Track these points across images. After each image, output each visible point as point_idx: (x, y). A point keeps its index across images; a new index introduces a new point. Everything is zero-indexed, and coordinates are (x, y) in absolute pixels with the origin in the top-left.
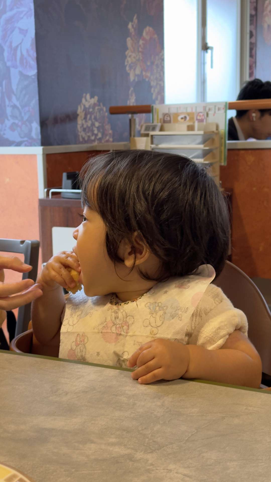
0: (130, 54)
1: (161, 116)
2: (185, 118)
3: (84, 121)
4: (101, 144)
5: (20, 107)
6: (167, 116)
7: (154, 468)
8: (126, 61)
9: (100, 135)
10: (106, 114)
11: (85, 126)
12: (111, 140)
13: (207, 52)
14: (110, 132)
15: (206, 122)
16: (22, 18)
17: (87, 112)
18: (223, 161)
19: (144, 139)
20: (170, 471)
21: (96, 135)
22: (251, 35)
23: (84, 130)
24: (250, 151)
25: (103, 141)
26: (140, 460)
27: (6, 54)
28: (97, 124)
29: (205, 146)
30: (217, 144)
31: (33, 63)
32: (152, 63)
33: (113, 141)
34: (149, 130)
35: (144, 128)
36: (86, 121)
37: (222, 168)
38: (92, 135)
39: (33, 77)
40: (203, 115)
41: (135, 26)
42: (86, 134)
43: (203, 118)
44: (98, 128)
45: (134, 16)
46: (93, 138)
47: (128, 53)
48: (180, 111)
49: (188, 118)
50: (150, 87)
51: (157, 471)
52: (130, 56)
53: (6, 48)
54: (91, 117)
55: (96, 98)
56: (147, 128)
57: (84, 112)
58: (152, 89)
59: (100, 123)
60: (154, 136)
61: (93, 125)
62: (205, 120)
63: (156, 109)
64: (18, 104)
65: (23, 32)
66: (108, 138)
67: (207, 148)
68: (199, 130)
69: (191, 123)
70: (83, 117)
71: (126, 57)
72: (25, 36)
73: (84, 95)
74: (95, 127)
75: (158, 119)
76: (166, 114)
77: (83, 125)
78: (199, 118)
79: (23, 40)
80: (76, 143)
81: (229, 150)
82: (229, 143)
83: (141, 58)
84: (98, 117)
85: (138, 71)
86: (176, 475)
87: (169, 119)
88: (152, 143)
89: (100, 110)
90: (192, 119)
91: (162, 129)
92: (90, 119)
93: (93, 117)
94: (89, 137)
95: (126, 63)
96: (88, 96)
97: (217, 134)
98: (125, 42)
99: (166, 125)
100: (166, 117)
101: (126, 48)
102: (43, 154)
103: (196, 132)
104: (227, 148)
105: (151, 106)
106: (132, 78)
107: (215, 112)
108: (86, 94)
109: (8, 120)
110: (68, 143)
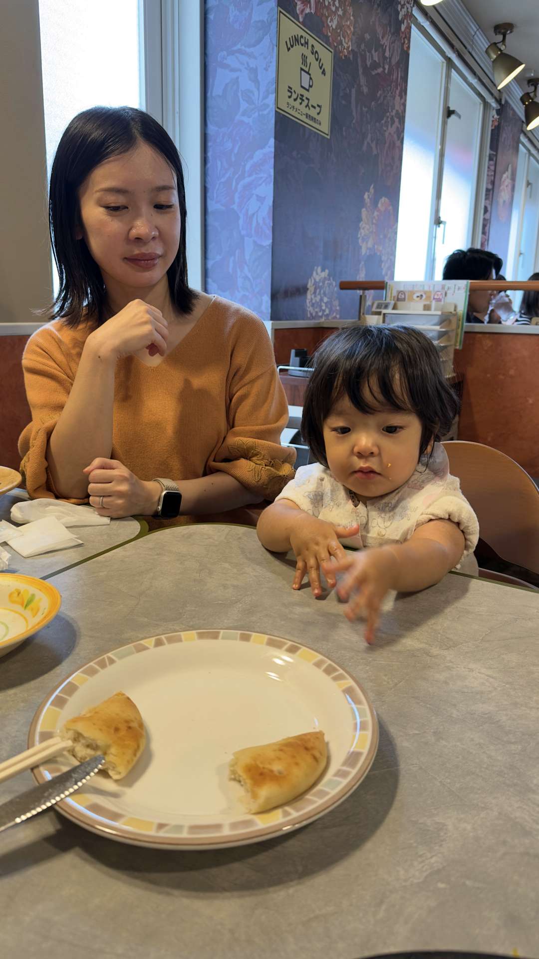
0: (364, 225)
1: (395, 294)
2: (422, 296)
3: (313, 297)
4: (327, 321)
5: (251, 278)
6: (402, 294)
7: (455, 666)
8: (359, 233)
9: (327, 312)
10: (336, 289)
11: (314, 301)
12: (338, 316)
13: (439, 226)
14: (338, 308)
15: (444, 301)
16: (260, 185)
17: (317, 287)
18: (458, 344)
19: (376, 317)
20: (471, 670)
21: (324, 311)
22: (486, 210)
23: (313, 305)
24: (487, 335)
25: (330, 318)
26: (437, 655)
27: (241, 222)
28: (325, 300)
29: (441, 328)
30: (454, 326)
31: (269, 233)
32: (385, 236)
33: (341, 318)
34: (380, 308)
35: (375, 305)
36: (315, 296)
37: (456, 352)
38: (320, 311)
39: (268, 247)
40: (442, 294)
41: (370, 197)
42: (314, 310)
43: (441, 297)
44: (326, 303)
45: (371, 185)
46: (320, 314)
47: (362, 224)
48: (415, 289)
49: (424, 297)
50: (381, 261)
51: (458, 669)
52: (363, 229)
53: (241, 216)
54: (320, 292)
55: (327, 271)
56: (379, 306)
57: (314, 286)
58: (383, 264)
59: (328, 298)
60: (386, 315)
61: (321, 300)
62: (443, 300)
63: (390, 285)
64: (250, 276)
65: (261, 199)
66: (335, 314)
67: (444, 330)
68: (436, 310)
69: (427, 303)
70: (313, 291)
71: (359, 228)
72: (262, 204)
73: (316, 268)
74: (324, 302)
75: (391, 297)
76: (401, 291)
77: (312, 299)
78: (436, 297)
79: (260, 207)
80: (303, 319)
81: (466, 332)
82: (466, 326)
83: (374, 230)
84: (327, 292)
85: (370, 245)
86: (478, 674)
87: (403, 296)
88: (384, 322)
89: (330, 285)
90: (428, 298)
91: (394, 308)
92: (319, 294)
93: (322, 291)
94: (317, 312)
95: (359, 236)
96: (319, 269)
97: (455, 315)
98: (360, 213)
99: (399, 304)
100: (400, 295)
101: (359, 219)
102: (272, 329)
103: (432, 312)
104: (464, 330)
105: (385, 283)
106: (364, 251)
107: (454, 292)
108: (318, 267)
109: (238, 291)
110: (297, 319)
